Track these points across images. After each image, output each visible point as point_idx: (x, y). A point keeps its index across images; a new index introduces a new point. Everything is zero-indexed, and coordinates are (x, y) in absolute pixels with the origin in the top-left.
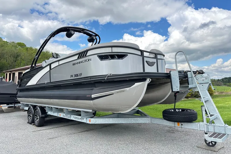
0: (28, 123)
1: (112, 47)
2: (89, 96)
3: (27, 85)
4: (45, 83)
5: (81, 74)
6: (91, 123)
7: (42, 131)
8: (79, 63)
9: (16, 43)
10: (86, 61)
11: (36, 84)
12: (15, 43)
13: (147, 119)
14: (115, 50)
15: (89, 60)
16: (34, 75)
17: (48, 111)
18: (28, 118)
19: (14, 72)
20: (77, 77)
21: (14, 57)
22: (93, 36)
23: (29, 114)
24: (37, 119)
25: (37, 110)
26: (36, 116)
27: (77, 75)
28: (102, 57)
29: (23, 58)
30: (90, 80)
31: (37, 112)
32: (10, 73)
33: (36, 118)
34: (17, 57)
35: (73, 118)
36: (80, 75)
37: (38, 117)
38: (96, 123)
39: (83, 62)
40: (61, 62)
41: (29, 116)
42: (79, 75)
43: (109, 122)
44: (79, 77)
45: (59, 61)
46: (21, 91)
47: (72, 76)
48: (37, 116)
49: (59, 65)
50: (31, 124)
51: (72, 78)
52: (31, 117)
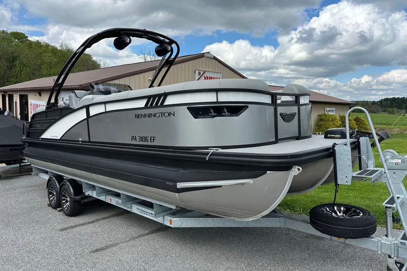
0: (50, 205)
1: (217, 91)
2: (172, 184)
3: (42, 137)
4: (79, 141)
5: (153, 139)
6: (172, 226)
7: (78, 229)
8: (150, 115)
9: (9, 32)
10: (163, 114)
11: (60, 139)
12: (7, 33)
13: (277, 220)
14: (224, 97)
15: (169, 114)
16: (56, 120)
17: (88, 190)
18: (49, 198)
19: (11, 93)
20: (145, 143)
21: (8, 60)
22: (166, 45)
23: (51, 190)
24: (67, 202)
25: (66, 187)
26: (64, 196)
27: (146, 138)
28: (198, 111)
29: (25, 62)
30: (172, 154)
31: (66, 190)
32: (3, 93)
33: (64, 200)
34: (13, 62)
35: (136, 209)
36: (151, 139)
37: (68, 199)
38: (182, 226)
39: (157, 115)
40: (110, 107)
41: (50, 193)
42: (149, 139)
43: (207, 224)
44: (149, 143)
45: (105, 103)
46: (31, 144)
47: (134, 138)
48: (67, 197)
49: (106, 112)
50: (55, 208)
51: (134, 142)
52: (53, 195)
